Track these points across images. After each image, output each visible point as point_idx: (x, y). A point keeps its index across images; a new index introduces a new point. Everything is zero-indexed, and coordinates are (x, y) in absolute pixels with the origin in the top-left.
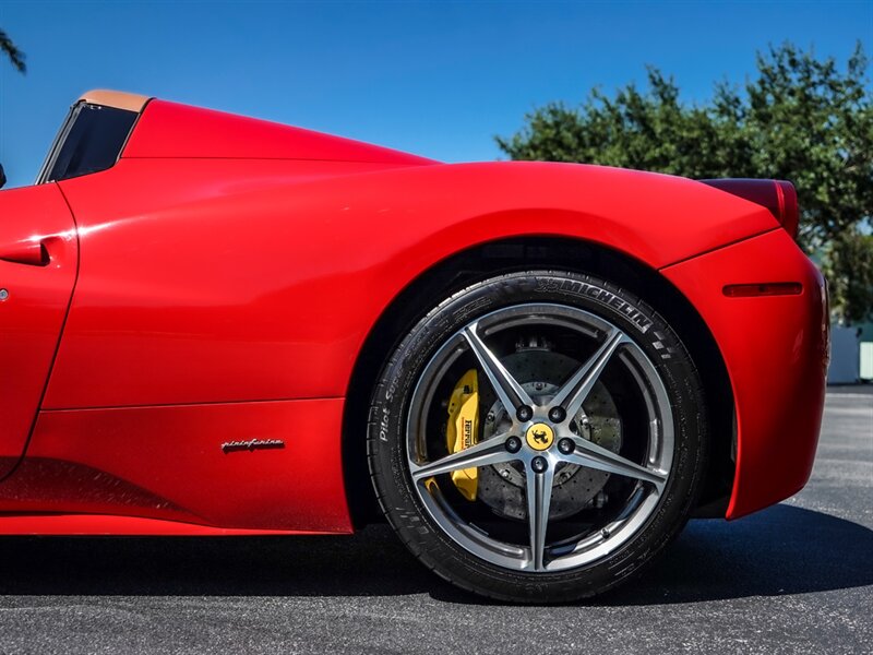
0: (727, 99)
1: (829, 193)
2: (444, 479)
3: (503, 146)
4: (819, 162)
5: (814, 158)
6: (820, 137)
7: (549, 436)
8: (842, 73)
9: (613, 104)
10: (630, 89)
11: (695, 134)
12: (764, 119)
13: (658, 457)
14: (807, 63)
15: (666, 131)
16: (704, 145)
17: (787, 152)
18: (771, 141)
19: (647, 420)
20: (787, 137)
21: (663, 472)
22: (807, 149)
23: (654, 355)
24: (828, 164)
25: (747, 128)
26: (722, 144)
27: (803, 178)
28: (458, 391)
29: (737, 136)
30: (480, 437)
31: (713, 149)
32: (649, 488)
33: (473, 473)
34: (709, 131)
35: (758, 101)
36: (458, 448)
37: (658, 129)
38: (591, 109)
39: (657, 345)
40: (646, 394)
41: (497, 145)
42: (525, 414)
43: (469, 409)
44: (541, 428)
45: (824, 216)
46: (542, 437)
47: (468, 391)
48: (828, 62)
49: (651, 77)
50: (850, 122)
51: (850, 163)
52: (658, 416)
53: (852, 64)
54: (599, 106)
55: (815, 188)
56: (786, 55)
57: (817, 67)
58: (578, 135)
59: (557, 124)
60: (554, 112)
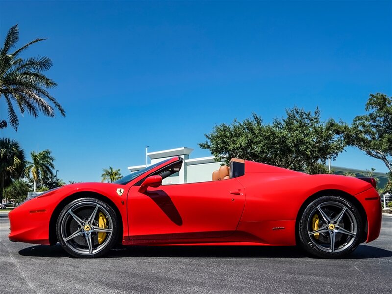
0: (278, 123)
1: (310, 151)
2: (312, 236)
3: (207, 137)
4: (307, 142)
5: (305, 141)
6: (307, 135)
7: (333, 227)
8: (313, 115)
9: (242, 124)
10: (248, 120)
11: (269, 134)
12: (290, 130)
13: (353, 231)
14: (301, 112)
15: (259, 133)
16: (272, 137)
17: (297, 140)
18: (292, 136)
19: (351, 224)
20: (297, 135)
21: (355, 233)
22: (303, 139)
23: (353, 212)
24: (310, 143)
25: (285, 132)
26: (278, 137)
27: (302, 147)
28: (314, 219)
29: (282, 135)
30: (320, 228)
31: (274, 139)
32: (352, 237)
33: (318, 234)
34: (273, 133)
35: (287, 124)
36: (315, 229)
37: (257, 132)
38: (235, 125)
39: (353, 210)
40: (350, 219)
41: (205, 137)
42: (329, 222)
43: (317, 222)
44: (332, 225)
45: (307, 158)
46: (332, 227)
47: (317, 218)
48: (308, 112)
49: (254, 116)
50: (316, 131)
51: (316, 143)
52: (353, 223)
53: (316, 113)
54: (238, 125)
55: (306, 150)
56: (295, 111)
57: (305, 114)
58: (231, 133)
59: (225, 130)
60: (224, 127)
